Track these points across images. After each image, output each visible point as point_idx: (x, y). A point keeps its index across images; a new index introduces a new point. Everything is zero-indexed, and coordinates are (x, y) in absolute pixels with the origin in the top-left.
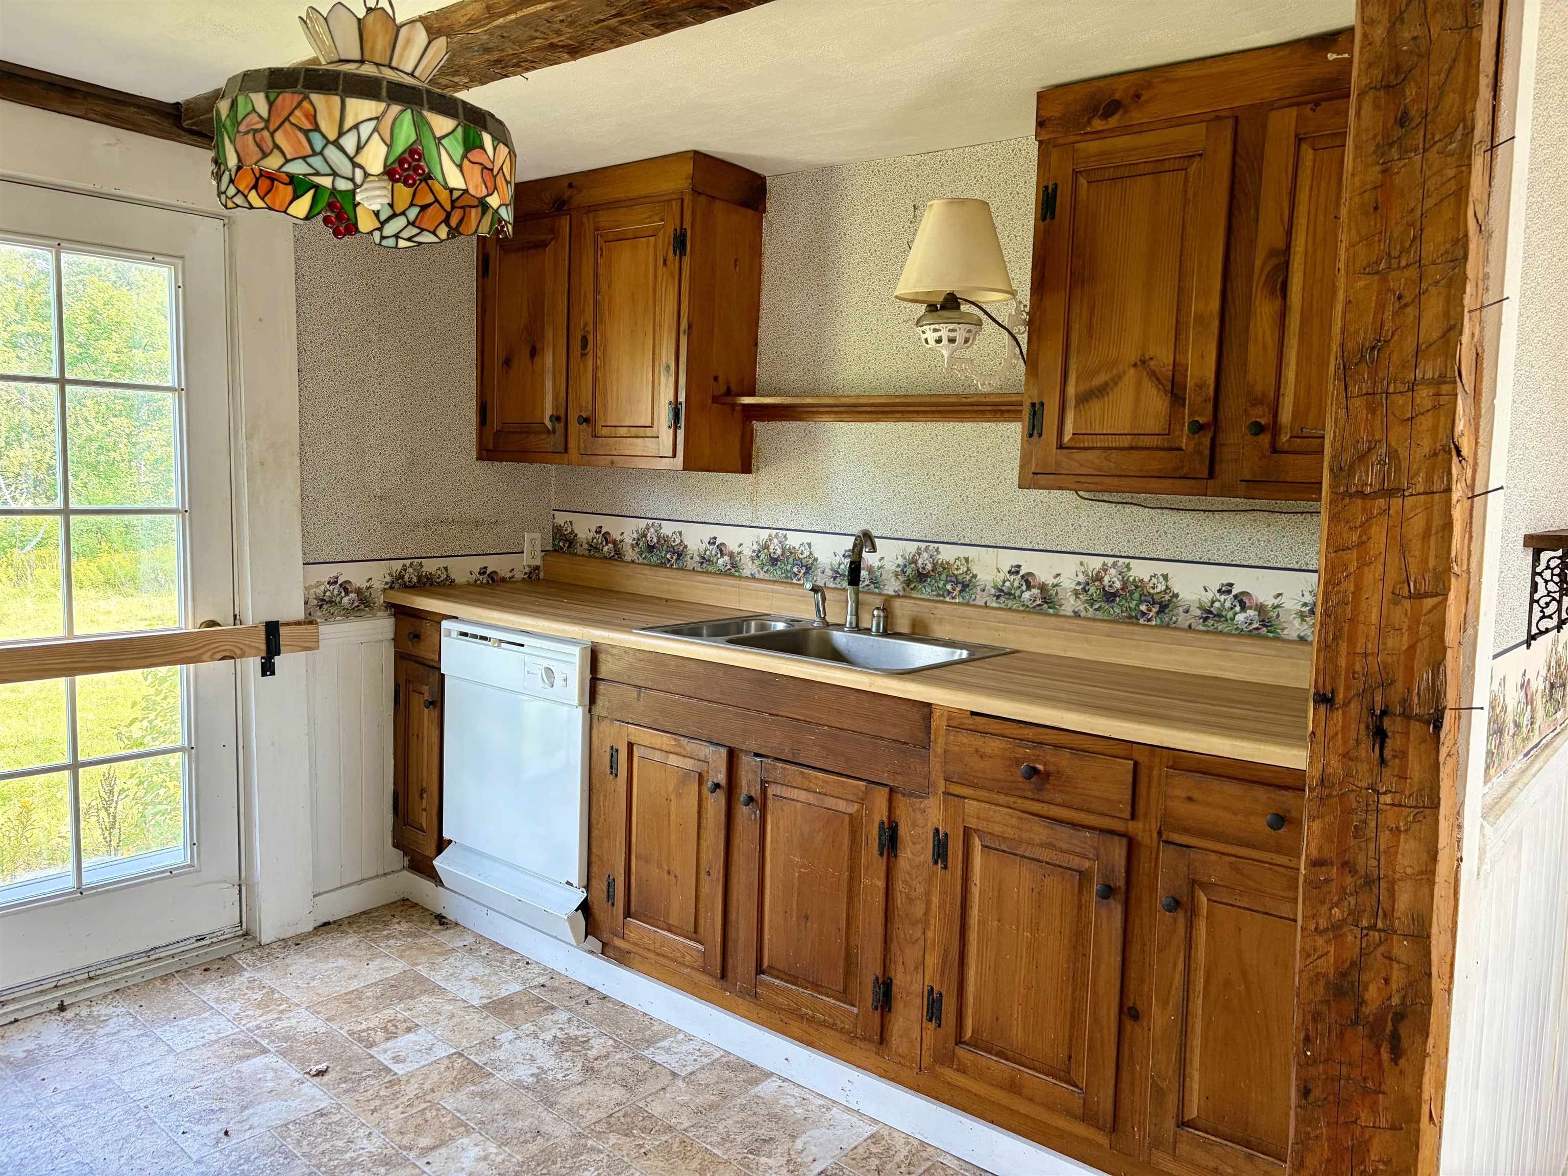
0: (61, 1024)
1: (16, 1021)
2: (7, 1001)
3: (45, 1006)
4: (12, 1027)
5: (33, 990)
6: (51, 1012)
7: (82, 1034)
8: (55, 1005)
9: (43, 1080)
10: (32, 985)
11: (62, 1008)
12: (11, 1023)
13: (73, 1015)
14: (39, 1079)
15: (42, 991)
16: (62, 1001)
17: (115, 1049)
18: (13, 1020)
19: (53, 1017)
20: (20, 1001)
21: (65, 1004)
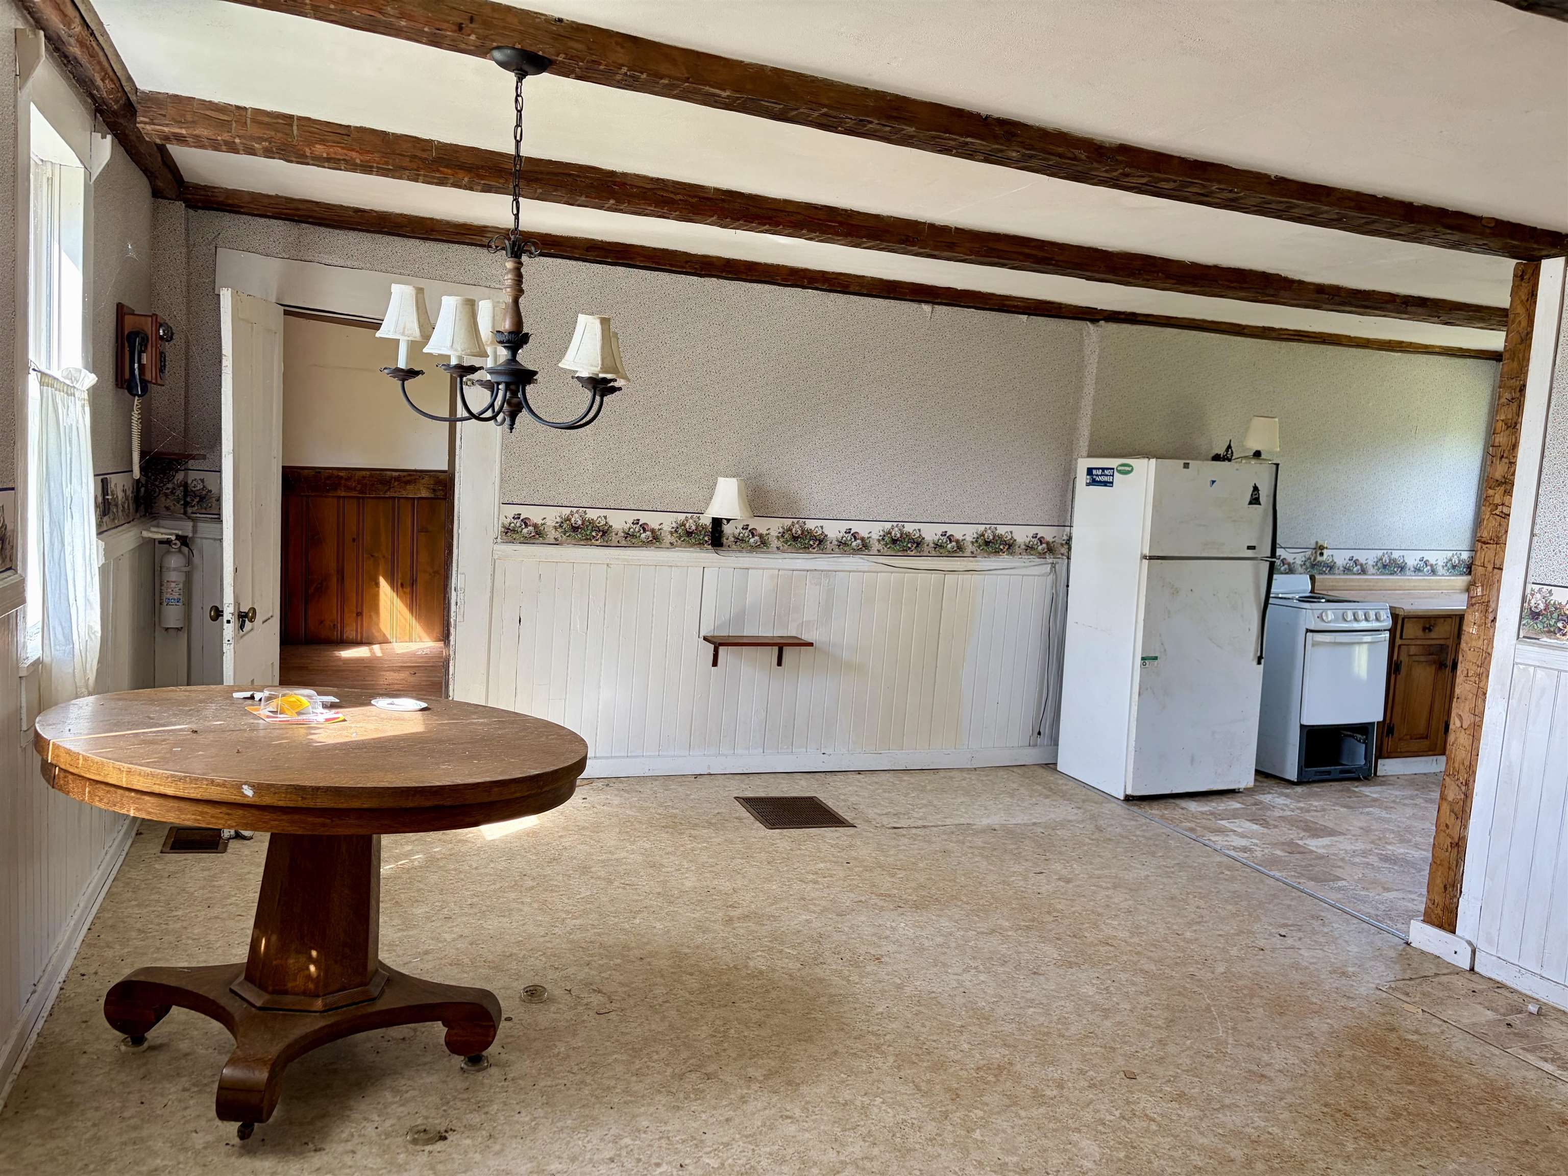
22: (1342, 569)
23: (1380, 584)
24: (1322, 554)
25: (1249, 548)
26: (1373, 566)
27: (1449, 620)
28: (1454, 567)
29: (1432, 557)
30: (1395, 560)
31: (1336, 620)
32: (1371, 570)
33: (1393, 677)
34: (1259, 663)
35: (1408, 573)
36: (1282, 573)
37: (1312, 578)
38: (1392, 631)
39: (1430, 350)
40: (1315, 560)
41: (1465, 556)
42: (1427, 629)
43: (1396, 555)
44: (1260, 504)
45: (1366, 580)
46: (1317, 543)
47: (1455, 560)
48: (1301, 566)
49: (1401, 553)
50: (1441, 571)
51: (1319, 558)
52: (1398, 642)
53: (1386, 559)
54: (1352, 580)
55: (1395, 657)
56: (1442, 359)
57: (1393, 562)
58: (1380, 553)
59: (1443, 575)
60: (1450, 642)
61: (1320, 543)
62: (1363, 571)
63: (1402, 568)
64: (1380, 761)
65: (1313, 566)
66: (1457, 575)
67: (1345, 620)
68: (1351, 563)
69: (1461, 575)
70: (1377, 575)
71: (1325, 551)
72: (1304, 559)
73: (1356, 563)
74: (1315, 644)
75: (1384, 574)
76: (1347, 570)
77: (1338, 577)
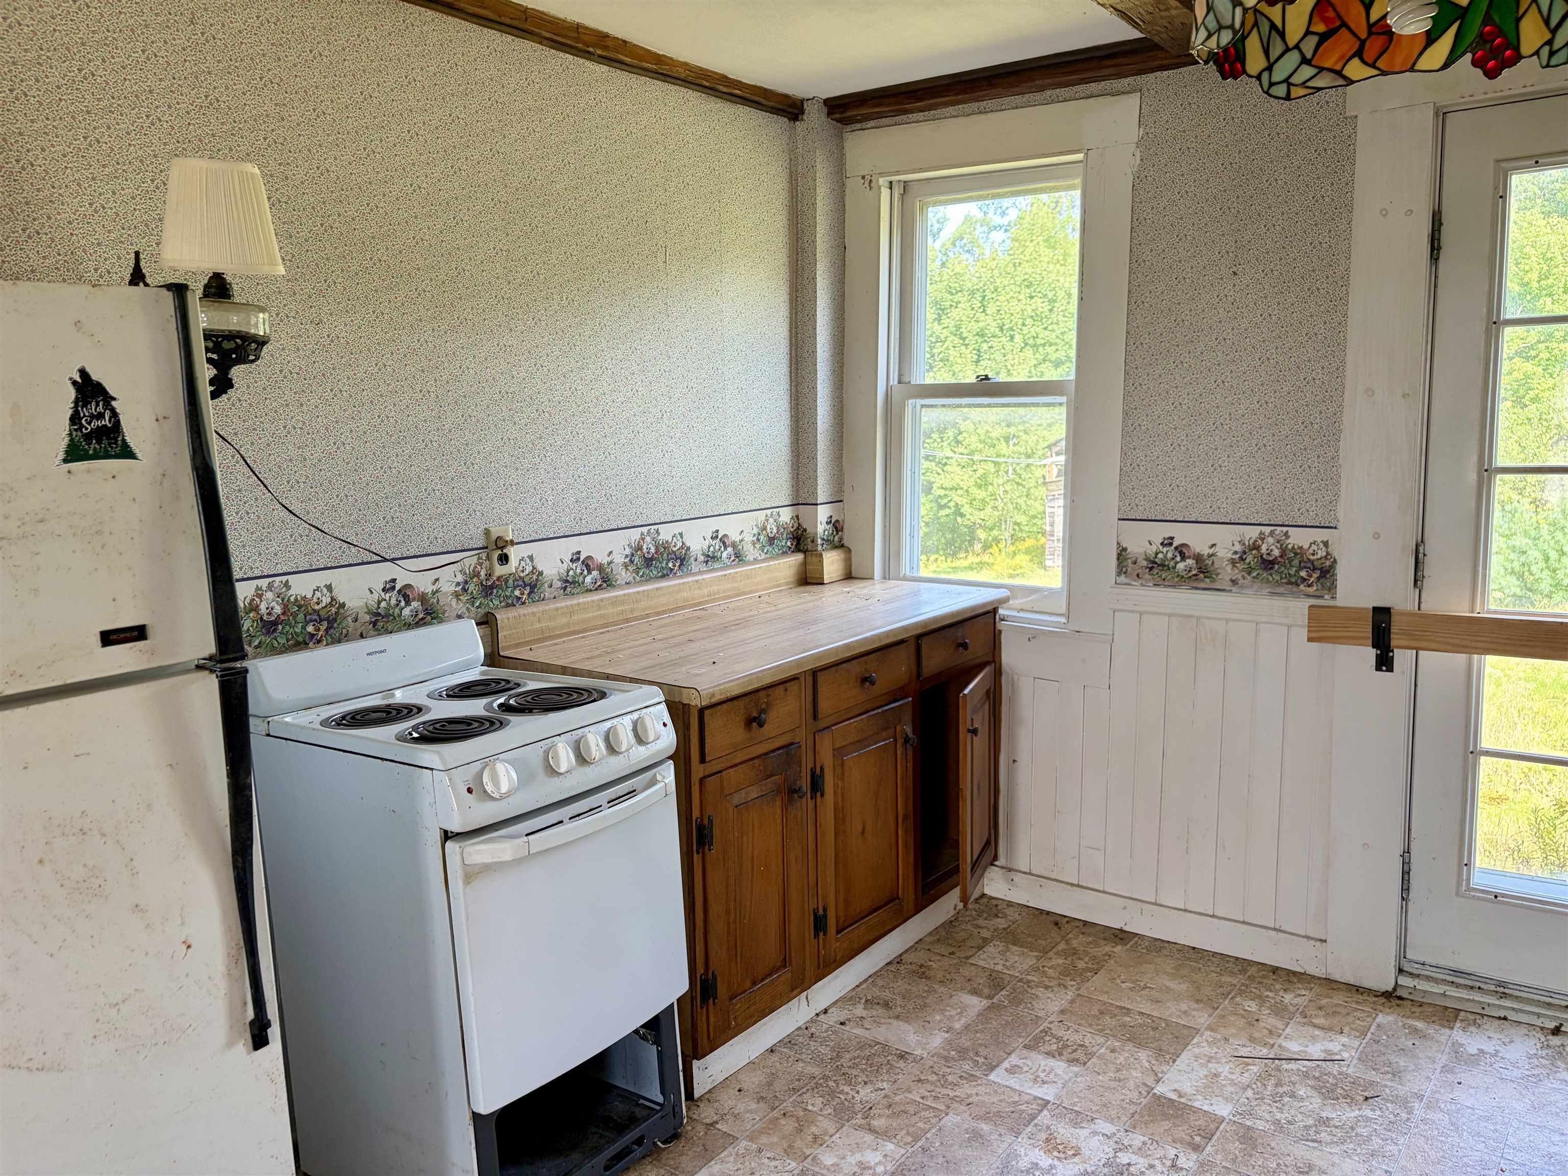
0: (1539, 1045)
1: (1505, 1019)
2: (1511, 995)
3: (1542, 1019)
4: (1497, 1022)
5: (1542, 999)
6: (1542, 1028)
7: (1544, 1066)
8: (1552, 1025)
9: (1460, 1083)
10: (1543, 993)
11: (1556, 1031)
12: (1499, 1018)
13: (1559, 1043)
14: (1456, 1081)
15: (1549, 1004)
16: (1561, 1025)
17: (1552, 1098)
18: (1502, 1016)
19: (1539, 1035)
20: (1521, 1002)
21: (1563, 1029)
22: (559, 584)
23: (643, 604)
24: (504, 559)
25: (109, 638)
26: (626, 566)
27: (793, 686)
28: (771, 540)
29: (732, 528)
30: (666, 546)
31: (526, 779)
32: (623, 576)
33: (697, 858)
34: (259, 1040)
35: (695, 567)
36: (409, 626)
37: (487, 622)
38: (680, 758)
39: (664, 69)
40: (489, 575)
41: (786, 516)
42: (754, 721)
43: (666, 533)
44: (127, 453)
45: (615, 602)
46: (487, 532)
47: (772, 528)
48: (457, 595)
49: (676, 528)
50: (751, 552)
51: (500, 570)
52: (698, 771)
53: (649, 547)
54: (584, 608)
55: (696, 814)
56: (692, 96)
57: (663, 548)
58: (635, 534)
59: (756, 561)
60: (801, 736)
61: (496, 532)
62: (607, 582)
63: (682, 559)
64: (696, 1064)
65: (488, 590)
66: (777, 557)
67: (552, 771)
68: (578, 567)
69: (784, 553)
70: (640, 583)
71: (513, 553)
72: (460, 578)
73: (588, 565)
74: (471, 875)
75: (649, 580)
76: (569, 585)
77: (552, 606)
